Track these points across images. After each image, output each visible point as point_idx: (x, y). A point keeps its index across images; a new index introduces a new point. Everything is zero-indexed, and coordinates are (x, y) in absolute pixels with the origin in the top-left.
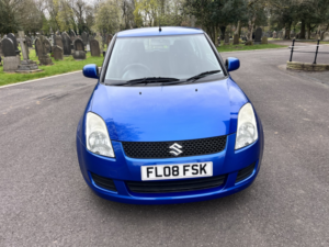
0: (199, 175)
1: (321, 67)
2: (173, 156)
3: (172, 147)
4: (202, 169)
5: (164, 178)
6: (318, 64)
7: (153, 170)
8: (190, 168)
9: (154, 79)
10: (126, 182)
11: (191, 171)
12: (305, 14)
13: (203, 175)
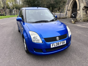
0: (63, 44)
1: (61, 18)
2: (57, 40)
3: (57, 38)
4: (64, 42)
5: (56, 46)
6: (61, 17)
7: (54, 45)
8: (61, 43)
9: (42, 21)
10: (46, 49)
11: (62, 43)
12: (53, 6)
13: (64, 44)
